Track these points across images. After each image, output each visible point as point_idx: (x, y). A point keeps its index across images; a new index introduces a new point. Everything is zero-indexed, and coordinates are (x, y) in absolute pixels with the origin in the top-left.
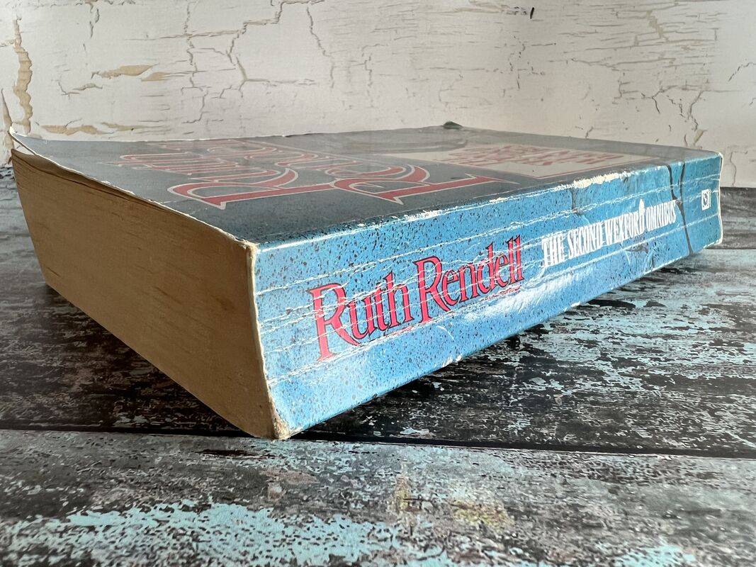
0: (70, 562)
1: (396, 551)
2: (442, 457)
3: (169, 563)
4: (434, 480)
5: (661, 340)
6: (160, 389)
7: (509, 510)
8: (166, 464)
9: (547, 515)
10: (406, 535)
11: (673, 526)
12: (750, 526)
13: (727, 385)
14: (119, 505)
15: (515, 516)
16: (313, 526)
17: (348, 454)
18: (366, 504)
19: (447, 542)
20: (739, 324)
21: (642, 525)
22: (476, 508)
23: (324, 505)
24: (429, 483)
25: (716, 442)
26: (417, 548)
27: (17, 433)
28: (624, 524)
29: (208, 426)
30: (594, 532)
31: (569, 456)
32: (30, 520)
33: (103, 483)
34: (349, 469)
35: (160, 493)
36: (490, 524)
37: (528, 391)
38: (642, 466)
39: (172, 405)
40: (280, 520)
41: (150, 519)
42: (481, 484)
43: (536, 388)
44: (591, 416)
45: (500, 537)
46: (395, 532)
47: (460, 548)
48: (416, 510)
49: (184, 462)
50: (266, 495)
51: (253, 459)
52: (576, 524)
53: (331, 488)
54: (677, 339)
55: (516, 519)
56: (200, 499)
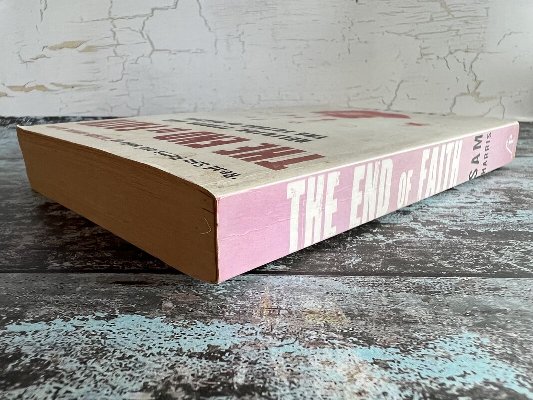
0: (5, 355)
1: (259, 342)
2: (295, 283)
4: (290, 297)
5: (457, 209)
6: (85, 246)
7: (346, 314)
8: (85, 291)
9: (376, 316)
10: (268, 332)
11: (471, 321)
12: (530, 320)
13: (506, 235)
14: (46, 318)
15: (351, 317)
16: (196, 327)
18: (238, 313)
19: (298, 336)
20: (512, 200)
21: (448, 320)
22: (321, 313)
23: (206, 314)
24: (286, 298)
25: (501, 269)
26: (276, 340)
28: (435, 320)
29: (119, 268)
30: (411, 326)
31: (392, 280)
33: (35, 304)
34: (226, 291)
35: (79, 310)
36: (332, 323)
37: (359, 241)
38: (446, 285)
39: (92, 255)
40: (170, 324)
42: (325, 298)
43: (365, 239)
44: (407, 255)
45: (340, 331)
46: (259, 330)
47: (309, 339)
48: (277, 315)
49: (99, 290)
51: (152, 287)
52: (398, 322)
53: (210, 303)
54: (468, 209)
55: (352, 320)
56: (109, 313)
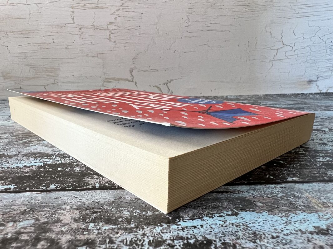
0: (200, 242)
2: (315, 187)
3: (246, 237)
4: (322, 195)
14: (197, 217)
16: (292, 216)
17: (275, 189)
18: (305, 206)
23: (288, 208)
27: (114, 191)
32: (162, 226)
34: (282, 194)
35: (210, 210)
37: (320, 161)
40: (275, 216)
41: (217, 220)
43: (322, 160)
48: (328, 207)
50: (257, 206)
51: (236, 194)
53: (283, 202)
56: (230, 211)
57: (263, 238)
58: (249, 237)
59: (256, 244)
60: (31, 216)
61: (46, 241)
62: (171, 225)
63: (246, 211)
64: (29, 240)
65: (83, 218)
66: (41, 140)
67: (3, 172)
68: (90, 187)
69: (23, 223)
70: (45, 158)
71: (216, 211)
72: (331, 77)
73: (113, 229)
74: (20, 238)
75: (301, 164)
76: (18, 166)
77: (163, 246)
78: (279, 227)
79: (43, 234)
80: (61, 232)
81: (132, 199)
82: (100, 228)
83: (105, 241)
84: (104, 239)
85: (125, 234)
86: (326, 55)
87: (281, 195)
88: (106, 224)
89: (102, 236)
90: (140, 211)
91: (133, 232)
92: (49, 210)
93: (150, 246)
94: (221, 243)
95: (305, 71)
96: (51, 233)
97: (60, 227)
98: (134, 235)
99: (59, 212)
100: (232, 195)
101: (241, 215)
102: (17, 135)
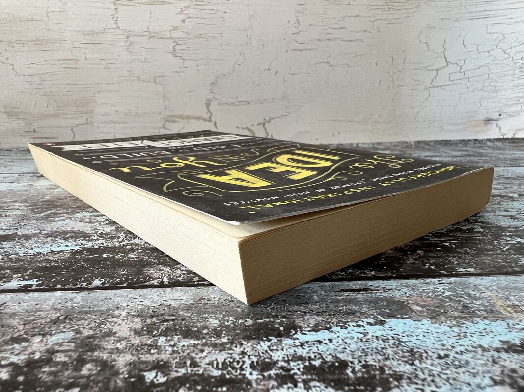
0: (330, 363)
2: (500, 282)
3: (399, 356)
4: (511, 294)
8: (322, 299)
14: (321, 326)
16: (468, 326)
17: (439, 285)
18: (486, 311)
23: (460, 314)
24: (510, 296)
27: (192, 288)
32: (270, 340)
33: (293, 314)
34: (451, 293)
37: (507, 244)
40: (442, 325)
41: (352, 332)
43: (510, 242)
49: (335, 298)
50: (414, 311)
51: (381, 292)
53: (452, 304)
56: (373, 318)
57: (424, 358)
58: (403, 357)
59: (414, 367)
60: (68, 326)
61: (94, 363)
62: (283, 339)
63: (397, 318)
64: (69, 362)
65: (147, 328)
66: (72, 212)
67: (19, 260)
68: (155, 282)
69: (57, 337)
70: (82, 238)
71: (350, 318)
72: (520, 114)
73: (195, 346)
74: (54, 359)
75: (477, 248)
76: (40, 251)
77: (273, 370)
78: (448, 342)
79: (89, 354)
80: (116, 350)
81: (220, 301)
82: (175, 343)
83: (185, 363)
84: (182, 359)
85: (215, 352)
86: (514, 79)
87: (448, 294)
88: (184, 338)
89: (179, 355)
90: (235, 319)
91: (227, 349)
92: (95, 317)
93: (254, 370)
94: (361, 366)
95: (480, 104)
96: (100, 351)
97: (113, 343)
98: (229, 354)
99: (110, 320)
100: (373, 294)
101: (389, 324)
102: (35, 204)
